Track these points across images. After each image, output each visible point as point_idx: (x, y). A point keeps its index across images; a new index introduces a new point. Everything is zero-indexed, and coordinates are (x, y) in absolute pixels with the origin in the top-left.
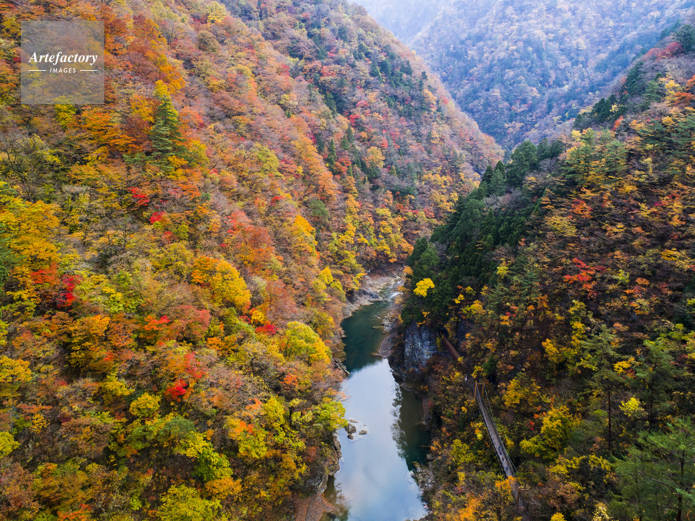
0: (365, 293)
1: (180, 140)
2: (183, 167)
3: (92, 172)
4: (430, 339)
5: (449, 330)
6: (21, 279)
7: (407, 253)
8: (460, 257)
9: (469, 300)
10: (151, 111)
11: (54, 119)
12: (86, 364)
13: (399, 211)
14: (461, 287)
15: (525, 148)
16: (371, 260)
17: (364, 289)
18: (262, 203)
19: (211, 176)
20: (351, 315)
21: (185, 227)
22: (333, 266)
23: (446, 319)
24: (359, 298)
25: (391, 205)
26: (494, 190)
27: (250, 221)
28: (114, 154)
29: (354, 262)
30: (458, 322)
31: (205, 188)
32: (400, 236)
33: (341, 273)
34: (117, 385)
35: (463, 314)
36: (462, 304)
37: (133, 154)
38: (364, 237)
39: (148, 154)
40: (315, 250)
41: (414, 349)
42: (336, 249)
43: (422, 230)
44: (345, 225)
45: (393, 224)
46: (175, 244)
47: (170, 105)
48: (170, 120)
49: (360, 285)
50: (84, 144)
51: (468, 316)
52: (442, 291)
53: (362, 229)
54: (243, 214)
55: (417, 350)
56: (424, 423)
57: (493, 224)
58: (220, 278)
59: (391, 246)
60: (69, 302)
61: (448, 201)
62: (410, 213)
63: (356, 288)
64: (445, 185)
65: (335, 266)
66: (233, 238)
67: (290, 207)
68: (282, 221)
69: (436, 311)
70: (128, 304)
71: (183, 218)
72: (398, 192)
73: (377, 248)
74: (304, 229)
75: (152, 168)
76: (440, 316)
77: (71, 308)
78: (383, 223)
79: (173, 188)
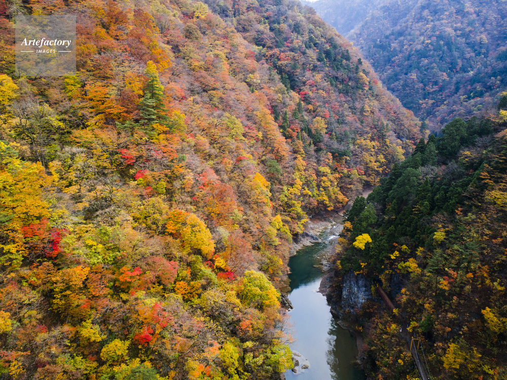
0: (307, 235)
1: (163, 110)
2: (165, 133)
3: (90, 135)
4: (366, 286)
5: (383, 281)
6: (11, 234)
7: (342, 203)
8: (396, 218)
9: (404, 257)
10: (141, 86)
11: (63, 91)
12: (65, 310)
13: (336, 169)
14: (397, 245)
15: (456, 124)
16: (313, 208)
17: (307, 232)
18: (229, 162)
19: (188, 140)
20: (295, 253)
21: (163, 184)
22: (282, 213)
23: (382, 271)
24: (302, 239)
25: (331, 164)
26: (427, 160)
27: (218, 177)
28: (109, 121)
29: (300, 210)
30: (391, 274)
31: (182, 150)
32: (337, 190)
33: (288, 219)
34: (91, 332)
35: (397, 268)
36: (397, 260)
37: (125, 120)
38: (309, 190)
39: (137, 121)
40: (269, 200)
41: (351, 293)
42: (286, 199)
43: (354, 185)
44: (293, 180)
45: (332, 179)
46: (153, 199)
47: (157, 81)
48: (156, 94)
49: (303, 229)
50: (85, 112)
51: (403, 272)
52: (379, 246)
53: (307, 184)
54: (212, 171)
55: (353, 294)
56: (359, 361)
57: (428, 191)
58: (190, 230)
59: (330, 197)
60: (55, 253)
61: (375, 162)
62: (345, 171)
63: (301, 232)
64: (373, 148)
65: (285, 213)
66: (203, 192)
67: (251, 166)
68: (244, 177)
69: (372, 263)
70: (106, 256)
71: (162, 176)
72: (337, 154)
73: (319, 198)
74: (261, 185)
75: (140, 134)
76: (377, 268)
77: (56, 258)
78: (324, 178)
79: (155, 151)
